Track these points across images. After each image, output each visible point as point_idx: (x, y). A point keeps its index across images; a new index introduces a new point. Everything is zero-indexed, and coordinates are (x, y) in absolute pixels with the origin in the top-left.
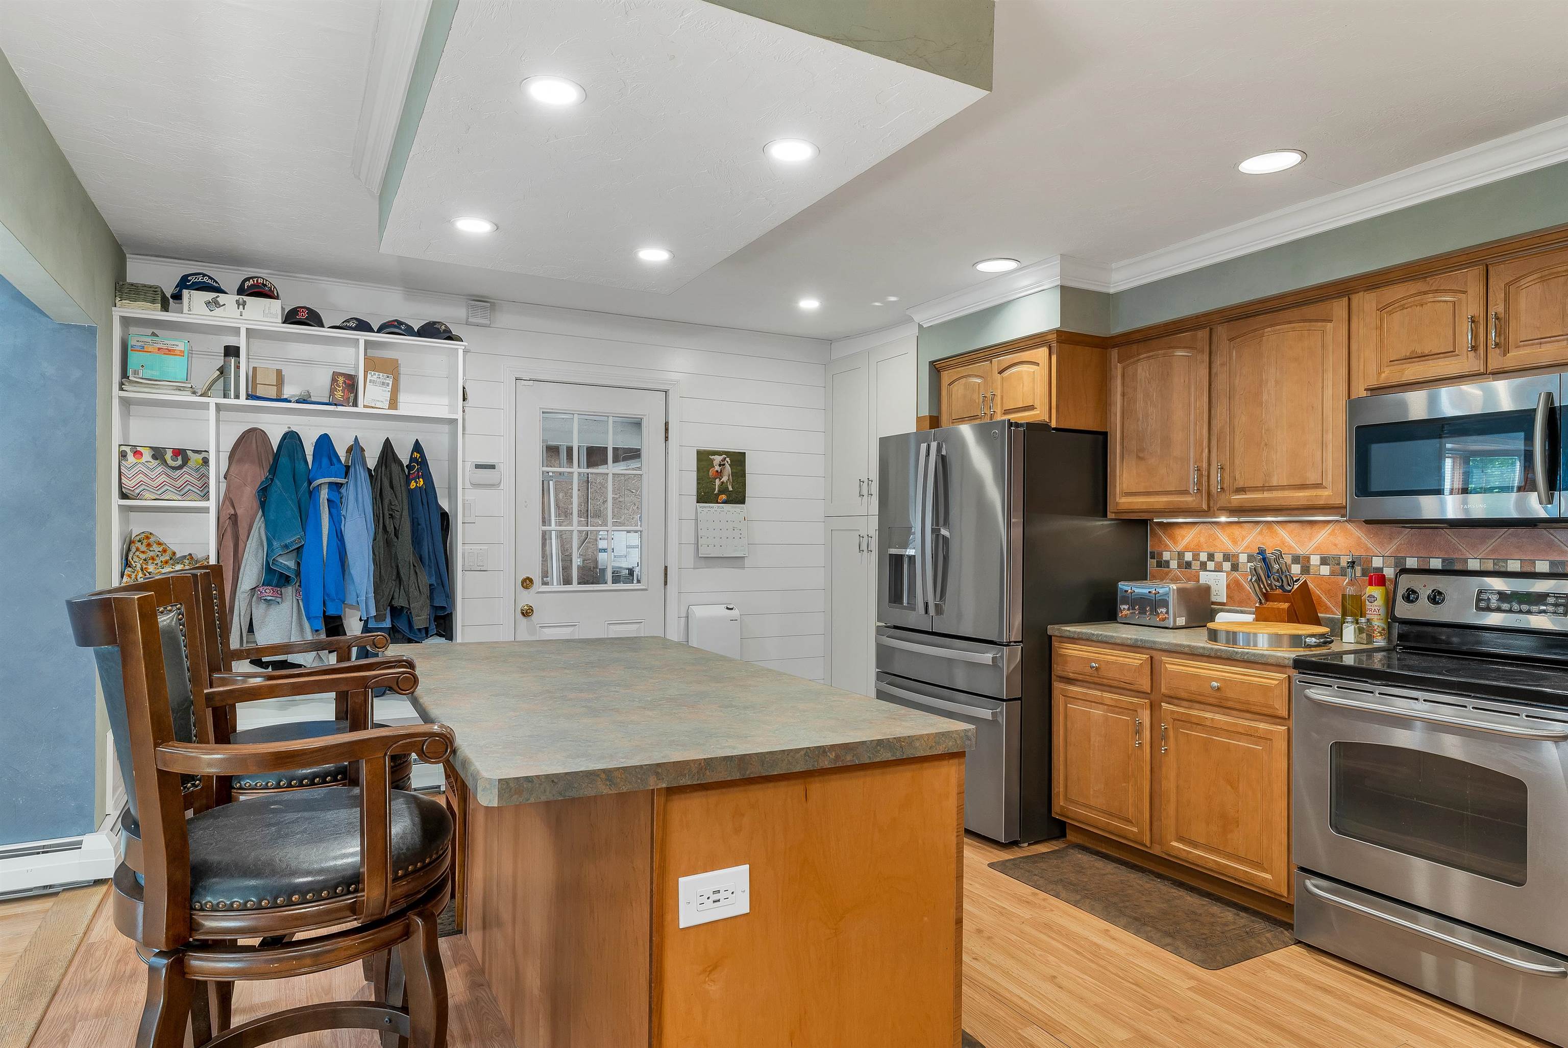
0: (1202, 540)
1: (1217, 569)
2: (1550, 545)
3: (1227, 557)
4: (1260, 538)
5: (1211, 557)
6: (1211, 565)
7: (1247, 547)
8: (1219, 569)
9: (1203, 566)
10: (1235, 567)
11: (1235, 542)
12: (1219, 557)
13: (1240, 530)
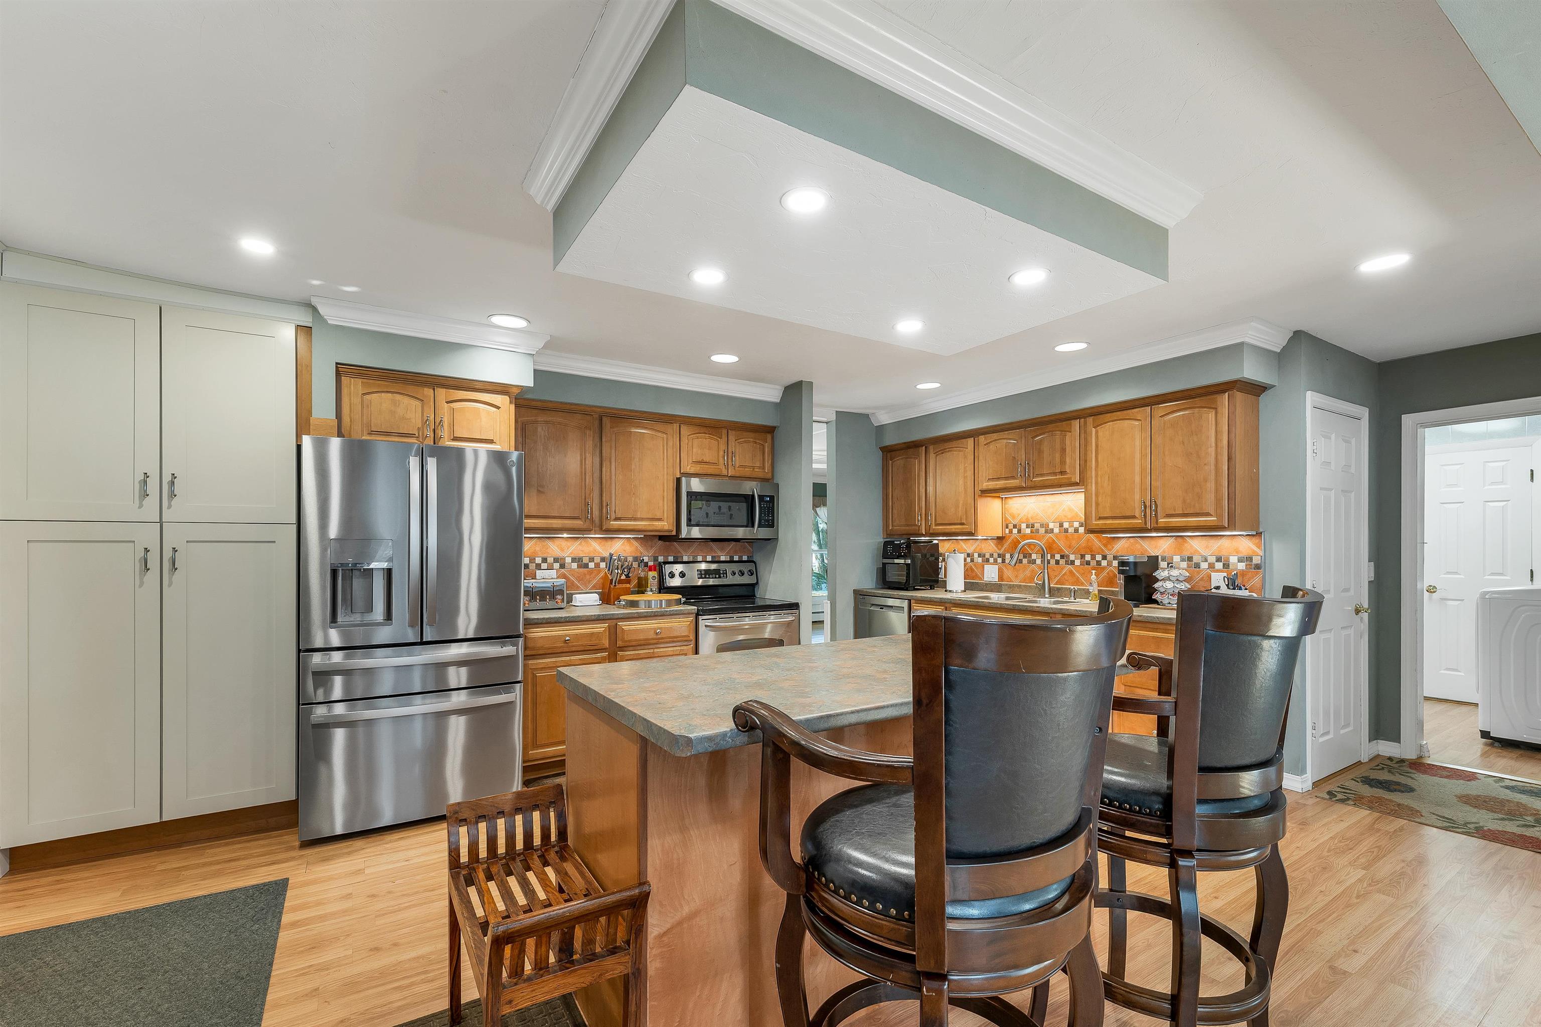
0: (537, 549)
1: (549, 568)
2: (712, 549)
3: (556, 560)
4: (580, 547)
5: (545, 560)
6: (544, 566)
7: (571, 553)
8: (550, 568)
9: (538, 567)
10: (562, 566)
11: (562, 550)
12: (550, 560)
13: (566, 542)
